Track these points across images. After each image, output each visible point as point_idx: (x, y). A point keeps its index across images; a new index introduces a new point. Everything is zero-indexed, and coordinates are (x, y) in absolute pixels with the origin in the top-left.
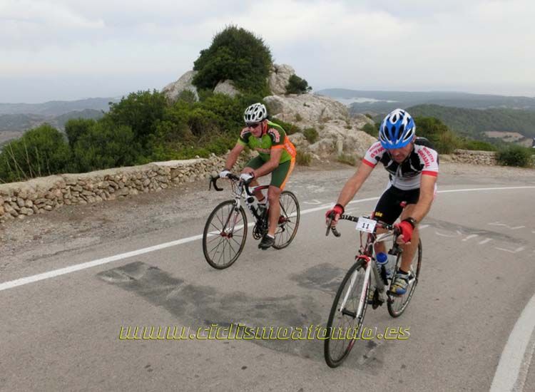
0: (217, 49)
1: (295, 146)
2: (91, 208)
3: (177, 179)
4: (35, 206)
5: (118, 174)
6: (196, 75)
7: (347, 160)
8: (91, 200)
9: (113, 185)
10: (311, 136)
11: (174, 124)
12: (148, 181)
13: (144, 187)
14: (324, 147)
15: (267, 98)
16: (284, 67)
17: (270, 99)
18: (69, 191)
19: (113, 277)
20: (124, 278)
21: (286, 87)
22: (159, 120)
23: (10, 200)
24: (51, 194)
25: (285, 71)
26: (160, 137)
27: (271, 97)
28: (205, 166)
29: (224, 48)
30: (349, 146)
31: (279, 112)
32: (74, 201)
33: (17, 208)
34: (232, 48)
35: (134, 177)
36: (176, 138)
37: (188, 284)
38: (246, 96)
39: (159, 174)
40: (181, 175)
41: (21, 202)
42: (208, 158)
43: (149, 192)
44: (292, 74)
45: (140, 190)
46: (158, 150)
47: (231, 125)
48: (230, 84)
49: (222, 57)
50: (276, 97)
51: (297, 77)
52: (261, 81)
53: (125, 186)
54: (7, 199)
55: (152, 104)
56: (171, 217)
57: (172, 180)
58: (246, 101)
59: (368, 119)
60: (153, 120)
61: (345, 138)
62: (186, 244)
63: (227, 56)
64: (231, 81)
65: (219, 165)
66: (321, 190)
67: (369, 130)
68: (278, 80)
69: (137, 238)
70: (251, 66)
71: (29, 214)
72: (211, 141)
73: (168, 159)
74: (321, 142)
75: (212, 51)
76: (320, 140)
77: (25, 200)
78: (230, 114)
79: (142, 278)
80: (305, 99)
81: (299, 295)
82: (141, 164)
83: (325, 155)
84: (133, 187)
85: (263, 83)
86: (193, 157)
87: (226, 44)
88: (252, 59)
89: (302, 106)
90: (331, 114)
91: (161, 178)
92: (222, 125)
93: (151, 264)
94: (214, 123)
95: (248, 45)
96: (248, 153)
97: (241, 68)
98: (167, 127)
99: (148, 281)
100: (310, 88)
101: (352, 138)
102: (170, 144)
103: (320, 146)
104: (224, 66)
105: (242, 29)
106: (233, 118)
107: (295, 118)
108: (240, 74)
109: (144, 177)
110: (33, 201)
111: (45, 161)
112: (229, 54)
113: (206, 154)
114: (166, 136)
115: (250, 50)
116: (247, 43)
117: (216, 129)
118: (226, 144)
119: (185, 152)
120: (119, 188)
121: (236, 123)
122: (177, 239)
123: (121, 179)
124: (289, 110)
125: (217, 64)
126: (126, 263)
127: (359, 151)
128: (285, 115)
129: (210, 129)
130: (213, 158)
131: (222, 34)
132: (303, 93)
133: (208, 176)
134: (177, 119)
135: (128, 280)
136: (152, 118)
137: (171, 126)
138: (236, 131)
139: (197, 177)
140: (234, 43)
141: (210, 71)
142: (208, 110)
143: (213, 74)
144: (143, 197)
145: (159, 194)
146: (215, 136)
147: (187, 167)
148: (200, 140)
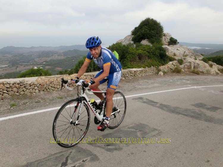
0: (142, 27)
1: (174, 65)
3: (136, 75)
6: (133, 37)
7: (195, 72)
10: (181, 62)
12: (128, 75)
14: (186, 67)
15: (163, 46)
16: (168, 34)
21: (168, 42)
22: (128, 54)
26: (128, 60)
28: (144, 71)
29: (145, 27)
30: (196, 67)
31: (168, 52)
36: (134, 61)
37: (160, 103)
38: (156, 46)
39: (131, 73)
40: (137, 74)
44: (171, 37)
45: (125, 78)
46: (128, 65)
47: (152, 57)
49: (144, 30)
50: (166, 46)
51: (173, 38)
52: (159, 39)
55: (124, 48)
56: (140, 87)
57: (134, 75)
58: (157, 48)
59: (202, 56)
61: (195, 63)
62: (153, 94)
63: (146, 30)
64: (148, 40)
65: (149, 71)
66: (189, 82)
67: (204, 60)
68: (165, 39)
70: (156, 33)
72: (146, 62)
73: (132, 68)
74: (185, 64)
75: (140, 27)
76: (184, 64)
78: (151, 53)
79: (146, 101)
80: (177, 47)
83: (186, 70)
86: (141, 68)
87: (146, 25)
88: (156, 31)
89: (176, 50)
90: (188, 53)
91: (131, 74)
92: (149, 56)
94: (146, 55)
95: (155, 25)
96: (159, 67)
97: (152, 34)
99: (148, 102)
100: (178, 43)
101: (198, 63)
102: (132, 63)
103: (184, 66)
104: (145, 34)
105: (152, 19)
107: (173, 55)
108: (151, 37)
111: (94, 66)
113: (145, 67)
114: (130, 60)
115: (156, 27)
116: (154, 25)
117: (147, 58)
119: (138, 66)
121: (154, 56)
122: (148, 93)
124: (171, 51)
125: (143, 33)
127: (200, 69)
128: (170, 53)
129: (145, 58)
130: (147, 68)
131: (144, 21)
132: (175, 45)
133: (145, 75)
134: (134, 54)
135: (142, 101)
136: (125, 53)
137: (132, 56)
138: (154, 59)
139: (142, 75)
140: (149, 24)
141: (139, 36)
142: (144, 51)
143: (141, 37)
144: (127, 80)
145: (131, 80)
146: (147, 60)
147: (139, 71)
148: (141, 62)
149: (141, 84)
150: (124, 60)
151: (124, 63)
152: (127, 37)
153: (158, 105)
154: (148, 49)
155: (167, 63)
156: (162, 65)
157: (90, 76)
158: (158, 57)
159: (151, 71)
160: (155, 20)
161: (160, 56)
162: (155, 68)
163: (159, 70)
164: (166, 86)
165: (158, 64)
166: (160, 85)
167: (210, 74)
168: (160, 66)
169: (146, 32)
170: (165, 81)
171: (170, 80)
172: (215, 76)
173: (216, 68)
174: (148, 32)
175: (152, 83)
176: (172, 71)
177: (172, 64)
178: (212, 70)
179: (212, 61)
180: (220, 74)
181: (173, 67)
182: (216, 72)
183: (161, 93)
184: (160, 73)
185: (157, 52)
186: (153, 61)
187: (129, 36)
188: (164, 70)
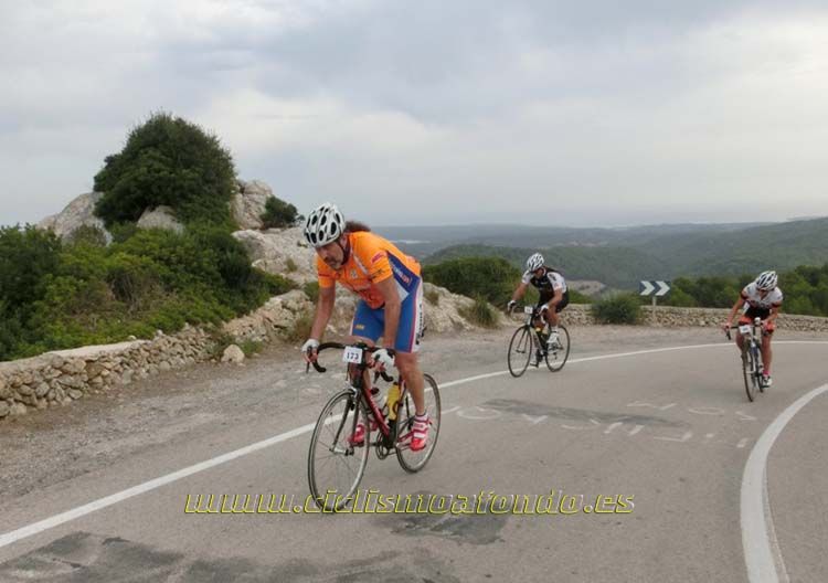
0: (137, 153)
1: (294, 312)
3: (99, 380)
6: (101, 200)
11: (82, 281)
12: (44, 388)
13: (39, 398)
14: (340, 311)
15: (235, 234)
16: (255, 183)
17: (240, 236)
19: (34, 568)
20: (60, 567)
21: (261, 217)
22: (50, 276)
25: (257, 190)
26: (55, 305)
27: (241, 232)
28: (147, 354)
29: (151, 152)
31: (259, 258)
34: (165, 150)
35: (18, 380)
36: (88, 306)
37: (194, 558)
38: (204, 230)
39: (65, 373)
40: (106, 373)
42: (150, 338)
43: (49, 406)
44: (269, 196)
45: (30, 405)
46: (55, 331)
47: (184, 280)
48: (166, 213)
49: (149, 167)
50: (250, 231)
51: (278, 201)
52: (221, 206)
55: (32, 249)
56: (107, 447)
57: (90, 382)
58: (204, 238)
60: (39, 277)
62: (161, 490)
63: (157, 165)
64: (169, 209)
65: (171, 351)
68: (247, 206)
69: (57, 490)
70: (201, 181)
72: (153, 309)
73: (77, 345)
75: (129, 156)
78: (180, 262)
79: (98, 562)
81: (402, 549)
82: (25, 356)
84: (16, 401)
85: (224, 210)
86: (124, 339)
87: (155, 145)
88: (202, 170)
89: (294, 247)
91: (69, 380)
92: (167, 280)
93: (102, 533)
94: (154, 277)
95: (195, 147)
96: (217, 324)
97: (186, 184)
98: (68, 287)
99: (111, 567)
100: (302, 218)
102: (78, 318)
104: (154, 183)
105: (180, 120)
106: (185, 268)
107: (285, 267)
108: (183, 196)
109: (36, 379)
112: (161, 161)
113: (147, 332)
114: (67, 305)
115: (199, 154)
116: (191, 143)
117: (159, 289)
118: (183, 314)
119: (108, 330)
121: (191, 276)
122: (139, 483)
124: (274, 253)
125: (141, 178)
126: (53, 539)
128: (268, 262)
129: (147, 288)
130: (160, 338)
131: (146, 126)
132: (291, 227)
133: (154, 371)
134: (86, 273)
135: (69, 570)
136: (35, 274)
137: (76, 285)
138: (195, 290)
139: (135, 373)
140: (167, 143)
141: (127, 191)
142: (141, 256)
143: (133, 196)
144: (38, 418)
145: (69, 408)
146: (158, 300)
147: (115, 356)
148: (132, 308)
149: (119, 424)
150: (34, 309)
151: (31, 322)
152: (79, 204)
154: (161, 247)
155: (260, 305)
156: (239, 317)
158: (217, 280)
160: (194, 127)
161: (223, 276)
162: (201, 330)
163: (224, 341)
164: (253, 419)
165: (217, 313)
166: (222, 417)
167: (434, 331)
168: (227, 321)
169: (153, 174)
170: (250, 390)
171: (277, 381)
172: (452, 336)
173: (449, 306)
174: (165, 173)
175: (187, 409)
176: (286, 337)
177: (284, 307)
178: (439, 317)
179: (434, 283)
180: (469, 326)
181: (287, 319)
182: (453, 321)
183: (218, 467)
184: (227, 352)
185: (207, 258)
186: (188, 299)
187: (86, 196)
188: (248, 335)
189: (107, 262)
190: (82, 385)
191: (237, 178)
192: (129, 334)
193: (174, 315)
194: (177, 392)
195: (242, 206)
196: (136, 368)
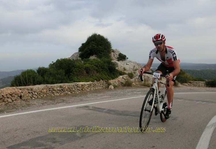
0: (89, 43)
1: (125, 79)
2: (56, 97)
3: (84, 89)
4: (38, 95)
5: (64, 85)
6: (81, 53)
7: (146, 85)
8: (56, 94)
9: (62, 90)
10: (131, 76)
11: (80, 69)
12: (74, 89)
13: (73, 91)
14: (137, 80)
15: (112, 61)
18: (48, 90)
20: (86, 108)
21: (117, 58)
22: (73, 68)
23: (30, 92)
24: (43, 91)
25: (117, 51)
26: (74, 74)
28: (93, 85)
29: (92, 42)
30: (146, 80)
31: (117, 67)
32: (50, 94)
33: (32, 95)
34: (96, 42)
35: (69, 87)
36: (81, 75)
37: (108, 109)
39: (78, 87)
40: (85, 88)
41: (33, 93)
42: (94, 82)
43: (74, 93)
44: (119, 53)
45: (71, 92)
46: (75, 79)
47: (101, 70)
48: (96, 56)
49: (92, 46)
50: (115, 61)
51: (121, 54)
52: (108, 55)
53: (67, 90)
54: (29, 91)
55: (70, 62)
56: (87, 99)
57: (82, 90)
58: (105, 61)
61: (145, 76)
63: (94, 45)
65: (98, 85)
68: (114, 55)
70: (103, 49)
71: (36, 97)
72: (94, 76)
73: (79, 82)
74: (135, 78)
76: (133, 78)
77: (34, 92)
78: (100, 66)
79: (92, 108)
80: (126, 62)
83: (137, 83)
84: (69, 91)
86: (88, 82)
87: (93, 41)
88: (104, 46)
89: (125, 65)
90: (138, 68)
91: (78, 88)
92: (97, 70)
94: (94, 69)
96: (108, 80)
97: (100, 49)
98: (77, 70)
99: (94, 109)
100: (128, 58)
101: (148, 77)
102: (79, 77)
103: (135, 79)
105: (99, 35)
106: (101, 68)
107: (123, 69)
108: (100, 52)
109: (73, 87)
110: (37, 93)
112: (95, 44)
113: (93, 80)
114: (77, 74)
116: (102, 40)
117: (95, 72)
118: (100, 77)
119: (85, 80)
120: (65, 91)
122: (96, 102)
123: (65, 87)
124: (121, 66)
125: (90, 48)
127: (150, 82)
128: (120, 68)
129: (93, 72)
130: (96, 82)
131: (91, 37)
132: (125, 60)
133: (94, 89)
134: (81, 67)
135: (88, 109)
136: (70, 67)
138: (103, 73)
139: (90, 89)
140: (96, 40)
141: (87, 51)
142: (91, 65)
144: (73, 95)
145: (78, 94)
146: (95, 74)
147: (87, 84)
148: (90, 76)
149: (89, 97)
150: (70, 75)
151: (70, 77)
152: (74, 55)
153: (105, 111)
154: (96, 63)
155: (117, 77)
156: (112, 79)
157: (27, 89)
158: (107, 71)
159: (101, 85)
160: (102, 36)
161: (109, 70)
162: (104, 81)
163: (109, 84)
164: (116, 97)
165: (108, 78)
166: (110, 97)
168: (110, 80)
169: (93, 47)
170: (115, 94)
171: (121, 92)
174: (96, 47)
175: (102, 96)
176: (123, 85)
177: (123, 78)
181: (123, 81)
184: (110, 86)
185: (106, 66)
186: (101, 75)
187: (76, 53)
188: (114, 84)
189: (85, 65)
190: (81, 90)
191: (112, 48)
192: (89, 80)
193: (98, 77)
194: (100, 93)
195: (113, 55)
196: (91, 88)
